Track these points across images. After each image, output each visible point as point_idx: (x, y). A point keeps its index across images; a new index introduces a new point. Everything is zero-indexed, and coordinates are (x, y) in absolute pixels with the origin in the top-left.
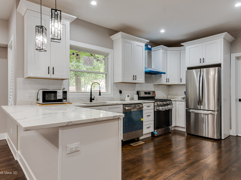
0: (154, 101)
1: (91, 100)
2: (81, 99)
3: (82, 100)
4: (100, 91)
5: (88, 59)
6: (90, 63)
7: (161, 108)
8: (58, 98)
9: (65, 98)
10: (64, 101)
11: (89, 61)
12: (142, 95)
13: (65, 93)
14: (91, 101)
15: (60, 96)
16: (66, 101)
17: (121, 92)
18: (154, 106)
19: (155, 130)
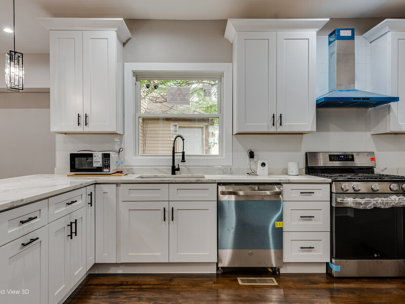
0: (330, 180)
1: (174, 170)
2: (155, 169)
3: (158, 169)
4: (183, 153)
5: (179, 92)
6: (182, 100)
7: (350, 201)
8: (95, 165)
9: (106, 165)
10: (105, 170)
11: (179, 95)
12: (323, 162)
13: (106, 156)
14: (173, 173)
15: (98, 161)
16: (108, 170)
17: (252, 155)
18: (331, 193)
19: (333, 261)
